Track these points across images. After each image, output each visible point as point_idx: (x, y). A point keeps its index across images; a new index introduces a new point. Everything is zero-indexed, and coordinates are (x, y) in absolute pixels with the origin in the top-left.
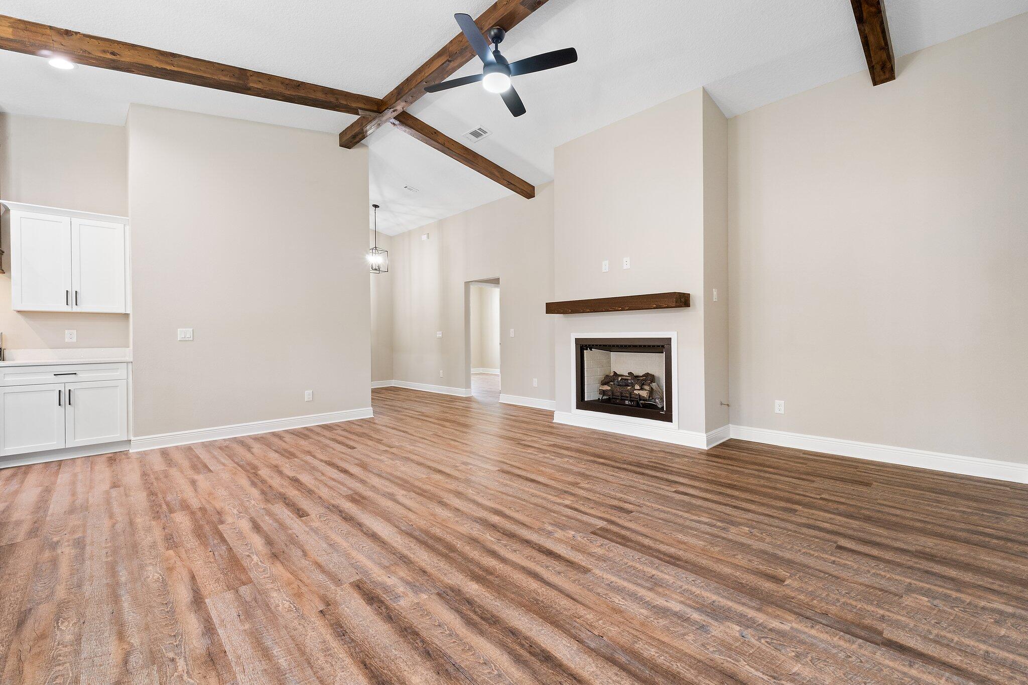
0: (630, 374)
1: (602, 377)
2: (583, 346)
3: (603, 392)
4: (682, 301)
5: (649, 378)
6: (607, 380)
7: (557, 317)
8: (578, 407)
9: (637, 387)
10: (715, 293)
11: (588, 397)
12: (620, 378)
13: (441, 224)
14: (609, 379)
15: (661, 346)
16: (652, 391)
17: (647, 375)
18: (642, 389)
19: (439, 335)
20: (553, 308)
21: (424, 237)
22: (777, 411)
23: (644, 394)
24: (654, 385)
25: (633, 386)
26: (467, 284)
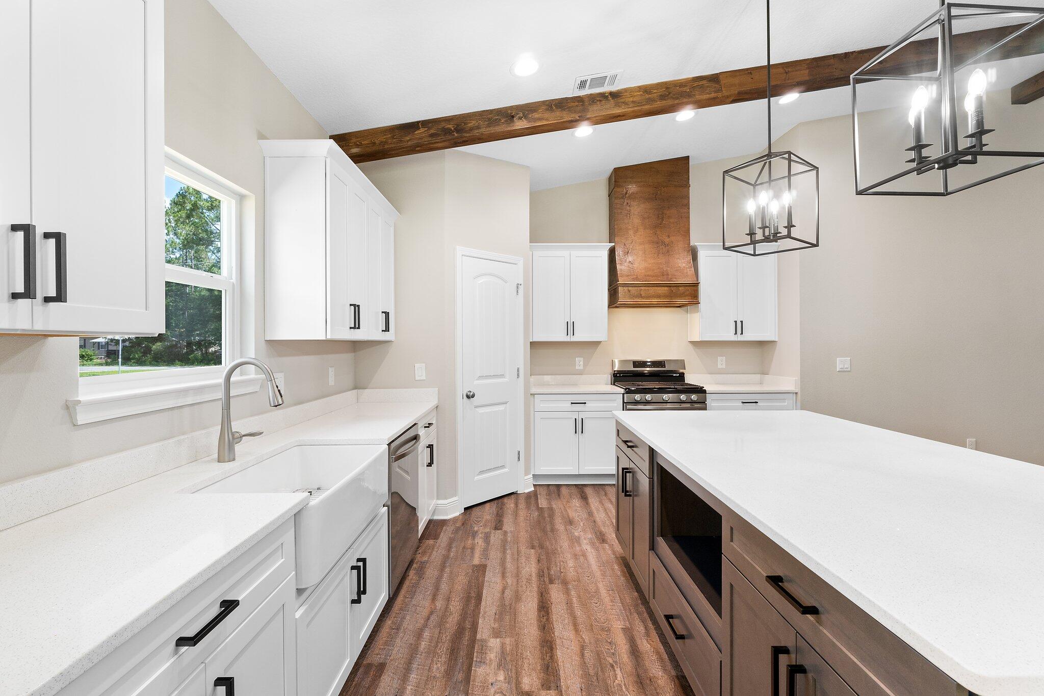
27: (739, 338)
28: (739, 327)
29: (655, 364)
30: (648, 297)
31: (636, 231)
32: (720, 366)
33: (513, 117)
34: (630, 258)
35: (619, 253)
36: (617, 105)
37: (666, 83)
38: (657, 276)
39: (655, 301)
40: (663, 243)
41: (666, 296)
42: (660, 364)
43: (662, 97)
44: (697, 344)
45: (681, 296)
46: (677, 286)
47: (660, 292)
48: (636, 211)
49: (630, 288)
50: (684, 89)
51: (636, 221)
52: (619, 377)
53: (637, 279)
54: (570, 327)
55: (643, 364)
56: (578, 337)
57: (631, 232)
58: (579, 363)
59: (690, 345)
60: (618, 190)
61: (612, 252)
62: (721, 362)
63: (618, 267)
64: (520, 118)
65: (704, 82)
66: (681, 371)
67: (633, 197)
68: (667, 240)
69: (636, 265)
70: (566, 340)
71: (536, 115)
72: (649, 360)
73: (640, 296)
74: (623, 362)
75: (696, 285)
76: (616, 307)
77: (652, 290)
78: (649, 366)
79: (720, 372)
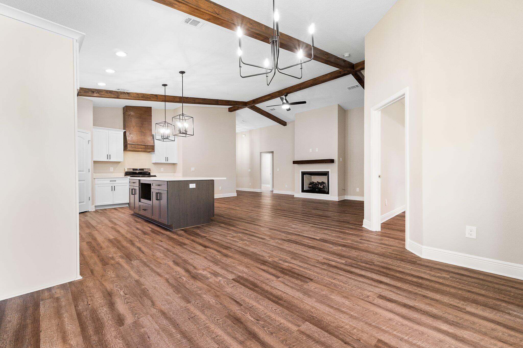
0: (318, 182)
1: (309, 183)
2: (303, 174)
3: (309, 187)
4: (332, 161)
5: (323, 183)
6: (311, 184)
7: (296, 165)
8: (302, 192)
9: (320, 185)
10: (341, 159)
11: (305, 189)
12: (315, 183)
13: (250, 131)
14: (311, 183)
15: (326, 174)
16: (324, 187)
17: (322, 182)
18: (321, 186)
19: (249, 170)
20: (295, 162)
21: (244, 136)
22: (357, 191)
23: (322, 187)
24: (324, 185)
25: (318, 185)
26: (261, 153)
27: (167, 162)
28: (167, 159)
29: (140, 170)
30: (138, 148)
31: (134, 127)
32: (162, 171)
33: (94, 92)
34: (131, 136)
35: (127, 134)
36: (129, 96)
37: (143, 94)
38: (141, 142)
39: (140, 150)
40: (143, 132)
41: (144, 149)
42: (143, 169)
43: (142, 97)
44: (155, 164)
45: (149, 149)
46: (148, 146)
47: (142, 147)
48: (134, 121)
49: (132, 145)
50: (148, 96)
51: (134, 124)
52: (127, 174)
53: (134, 142)
54: (109, 156)
55: (136, 170)
56: (111, 160)
57: (132, 127)
58: (112, 169)
59: (152, 164)
60: (127, 113)
61: (125, 133)
62: (162, 169)
63: (127, 138)
64: (97, 93)
65: (154, 96)
66: (149, 172)
67: (132, 116)
68: (144, 132)
69: (134, 138)
70: (107, 161)
71: (102, 93)
72: (138, 168)
73: (135, 148)
74: (128, 169)
75: (154, 146)
76: (126, 151)
77: (139, 146)
78: (138, 170)
79: (162, 172)
